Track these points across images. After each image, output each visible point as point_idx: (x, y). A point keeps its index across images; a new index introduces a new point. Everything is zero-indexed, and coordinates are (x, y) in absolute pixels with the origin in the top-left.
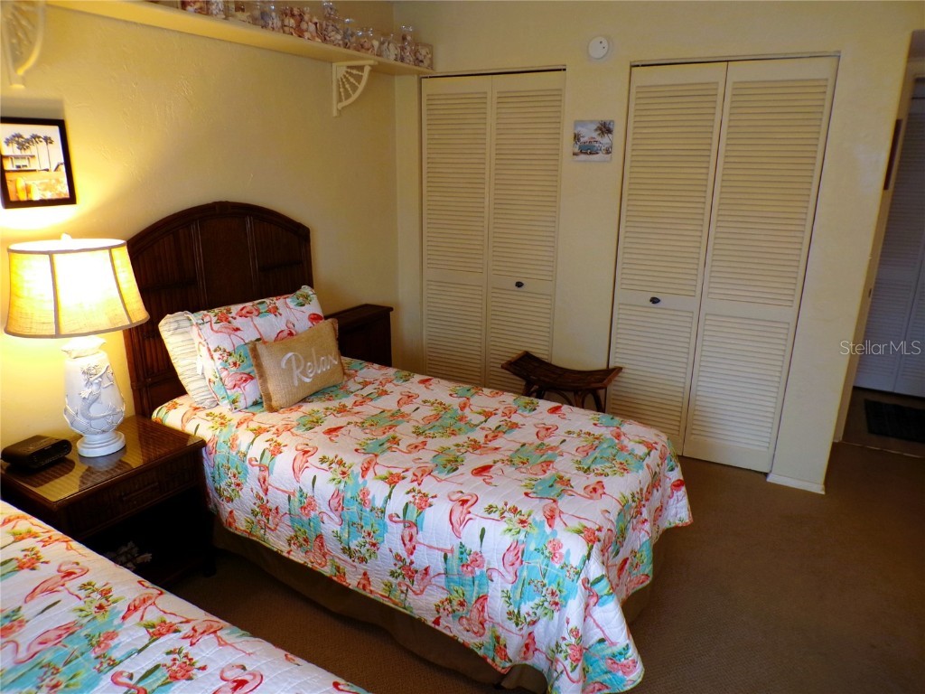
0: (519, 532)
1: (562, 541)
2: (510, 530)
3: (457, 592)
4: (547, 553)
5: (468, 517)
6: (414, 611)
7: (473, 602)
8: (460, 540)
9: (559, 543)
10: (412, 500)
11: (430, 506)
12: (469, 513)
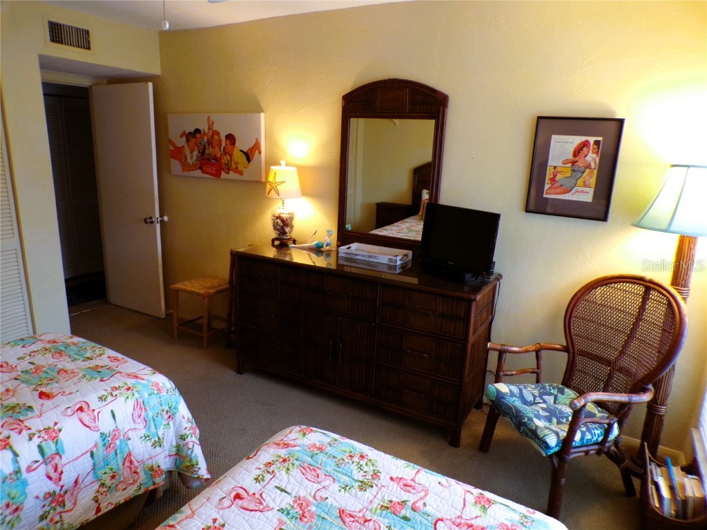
0: (133, 395)
1: (156, 381)
2: (128, 397)
3: (105, 473)
4: (156, 392)
5: (96, 413)
6: (74, 525)
7: (121, 467)
8: (99, 432)
9: (156, 383)
10: (41, 439)
11: (60, 430)
12: (94, 410)
